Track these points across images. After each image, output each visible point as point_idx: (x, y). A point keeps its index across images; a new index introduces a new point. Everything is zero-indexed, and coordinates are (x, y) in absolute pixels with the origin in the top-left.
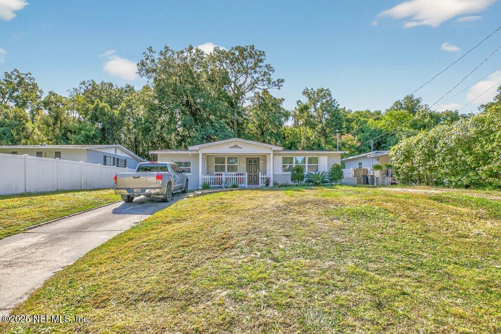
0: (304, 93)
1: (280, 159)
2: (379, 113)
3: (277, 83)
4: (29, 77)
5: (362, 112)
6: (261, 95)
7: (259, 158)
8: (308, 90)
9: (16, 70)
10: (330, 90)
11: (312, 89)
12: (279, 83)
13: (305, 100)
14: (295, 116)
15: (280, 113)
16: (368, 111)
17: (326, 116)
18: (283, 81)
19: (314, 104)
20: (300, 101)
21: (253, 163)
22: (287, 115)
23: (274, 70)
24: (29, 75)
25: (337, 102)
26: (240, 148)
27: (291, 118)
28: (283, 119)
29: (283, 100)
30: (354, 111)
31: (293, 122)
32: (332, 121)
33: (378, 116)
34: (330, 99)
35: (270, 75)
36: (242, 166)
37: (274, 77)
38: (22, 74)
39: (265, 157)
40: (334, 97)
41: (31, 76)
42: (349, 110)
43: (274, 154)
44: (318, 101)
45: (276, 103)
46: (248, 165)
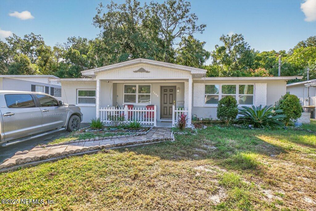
0: (221, 39)
1: (201, 87)
2: (284, 52)
3: (200, 28)
4: (40, 37)
5: (268, 52)
6: (187, 39)
7: (175, 87)
8: (225, 37)
9: (32, 33)
10: (243, 35)
11: (228, 35)
12: (201, 28)
13: (222, 44)
14: (214, 56)
15: (202, 53)
16: (274, 51)
17: (238, 57)
18: (204, 26)
19: (229, 47)
20: (217, 46)
21: (168, 93)
22: (207, 55)
23: (197, 19)
24: (39, 36)
25: (248, 44)
26: (147, 72)
27: (210, 57)
28: (204, 57)
29: (205, 43)
30: (261, 52)
31: (212, 60)
32: (244, 59)
33: (283, 54)
34: (242, 43)
35: (194, 23)
36: (155, 97)
37: (198, 24)
38: (36, 36)
39: (182, 84)
40: (245, 41)
41: (41, 37)
42: (257, 51)
43: (194, 82)
44: (232, 45)
45: (199, 45)
46: (163, 95)
